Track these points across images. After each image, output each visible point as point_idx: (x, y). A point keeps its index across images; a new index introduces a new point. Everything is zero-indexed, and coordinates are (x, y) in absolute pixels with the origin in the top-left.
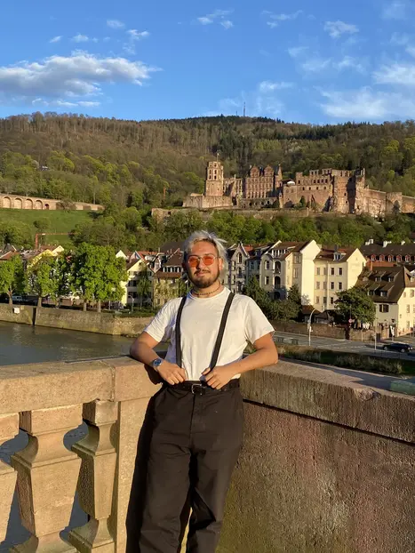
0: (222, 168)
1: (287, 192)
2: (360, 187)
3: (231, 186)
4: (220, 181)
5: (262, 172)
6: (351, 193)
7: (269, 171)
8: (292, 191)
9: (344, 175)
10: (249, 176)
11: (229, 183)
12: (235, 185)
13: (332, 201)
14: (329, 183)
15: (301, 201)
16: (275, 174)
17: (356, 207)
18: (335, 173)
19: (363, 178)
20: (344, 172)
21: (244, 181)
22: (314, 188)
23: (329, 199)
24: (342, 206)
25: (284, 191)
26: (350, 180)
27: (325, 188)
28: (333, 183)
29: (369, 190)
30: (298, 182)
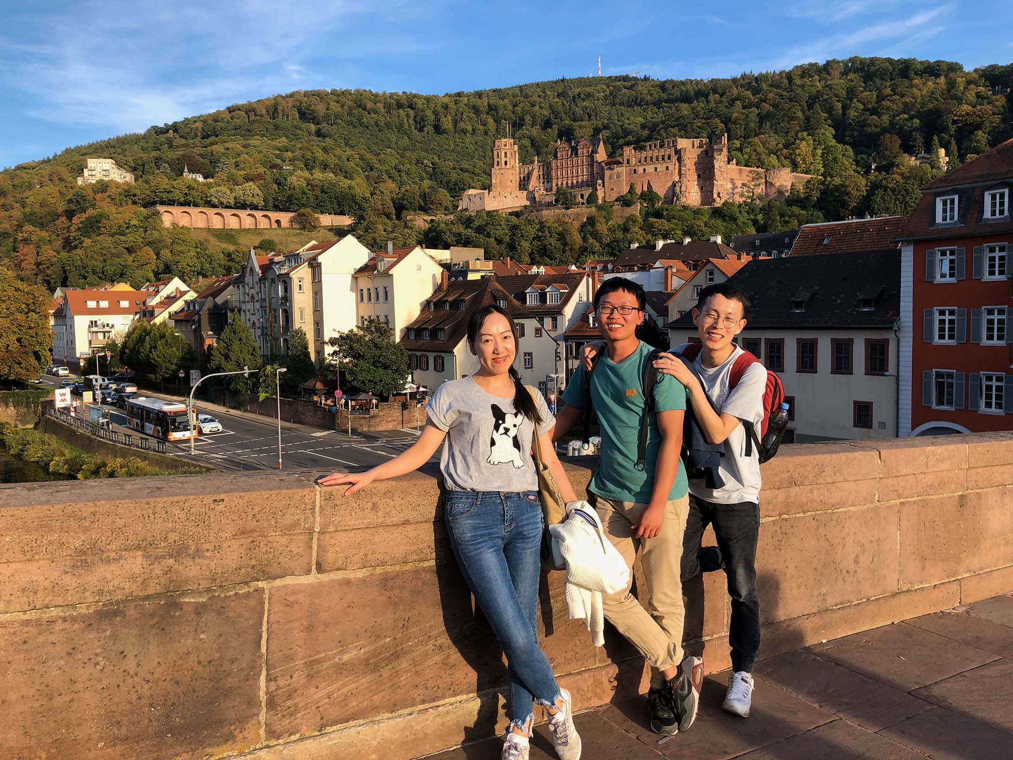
0: (516, 148)
1: (611, 177)
2: (720, 161)
3: (530, 175)
4: (513, 168)
5: (574, 150)
6: (706, 174)
7: (584, 149)
8: (619, 176)
9: (696, 146)
10: (556, 158)
11: (529, 169)
12: (535, 174)
13: (677, 189)
14: (674, 158)
15: (629, 192)
16: (594, 151)
17: (715, 195)
18: (682, 143)
19: (725, 150)
20: (697, 141)
21: (549, 166)
22: (650, 169)
23: (674, 185)
24: (692, 196)
25: (606, 178)
26: (706, 151)
27: (667, 168)
28: (679, 160)
29: (734, 167)
30: (626, 162)
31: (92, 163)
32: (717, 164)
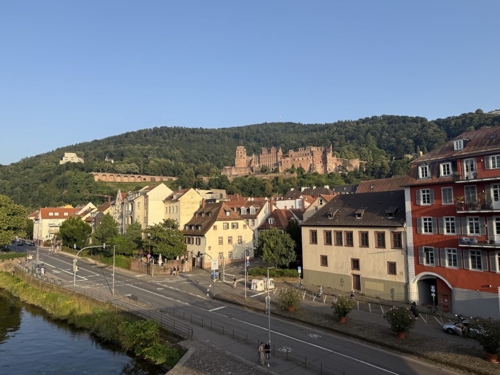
0: (245, 150)
1: (284, 162)
2: (329, 156)
3: (251, 161)
4: (244, 158)
5: (269, 151)
6: (324, 161)
7: (273, 150)
8: (287, 162)
9: (319, 150)
10: (262, 154)
11: (251, 159)
12: (253, 160)
14: (310, 155)
15: (292, 168)
16: (277, 151)
17: (328, 170)
18: (314, 149)
19: (331, 151)
20: (319, 148)
21: (259, 157)
22: (300, 159)
23: (311, 166)
24: (319, 169)
25: (282, 162)
26: (324, 152)
27: (307, 158)
28: (312, 155)
29: (335, 158)
30: (290, 156)
31: (66, 154)
32: (328, 157)
